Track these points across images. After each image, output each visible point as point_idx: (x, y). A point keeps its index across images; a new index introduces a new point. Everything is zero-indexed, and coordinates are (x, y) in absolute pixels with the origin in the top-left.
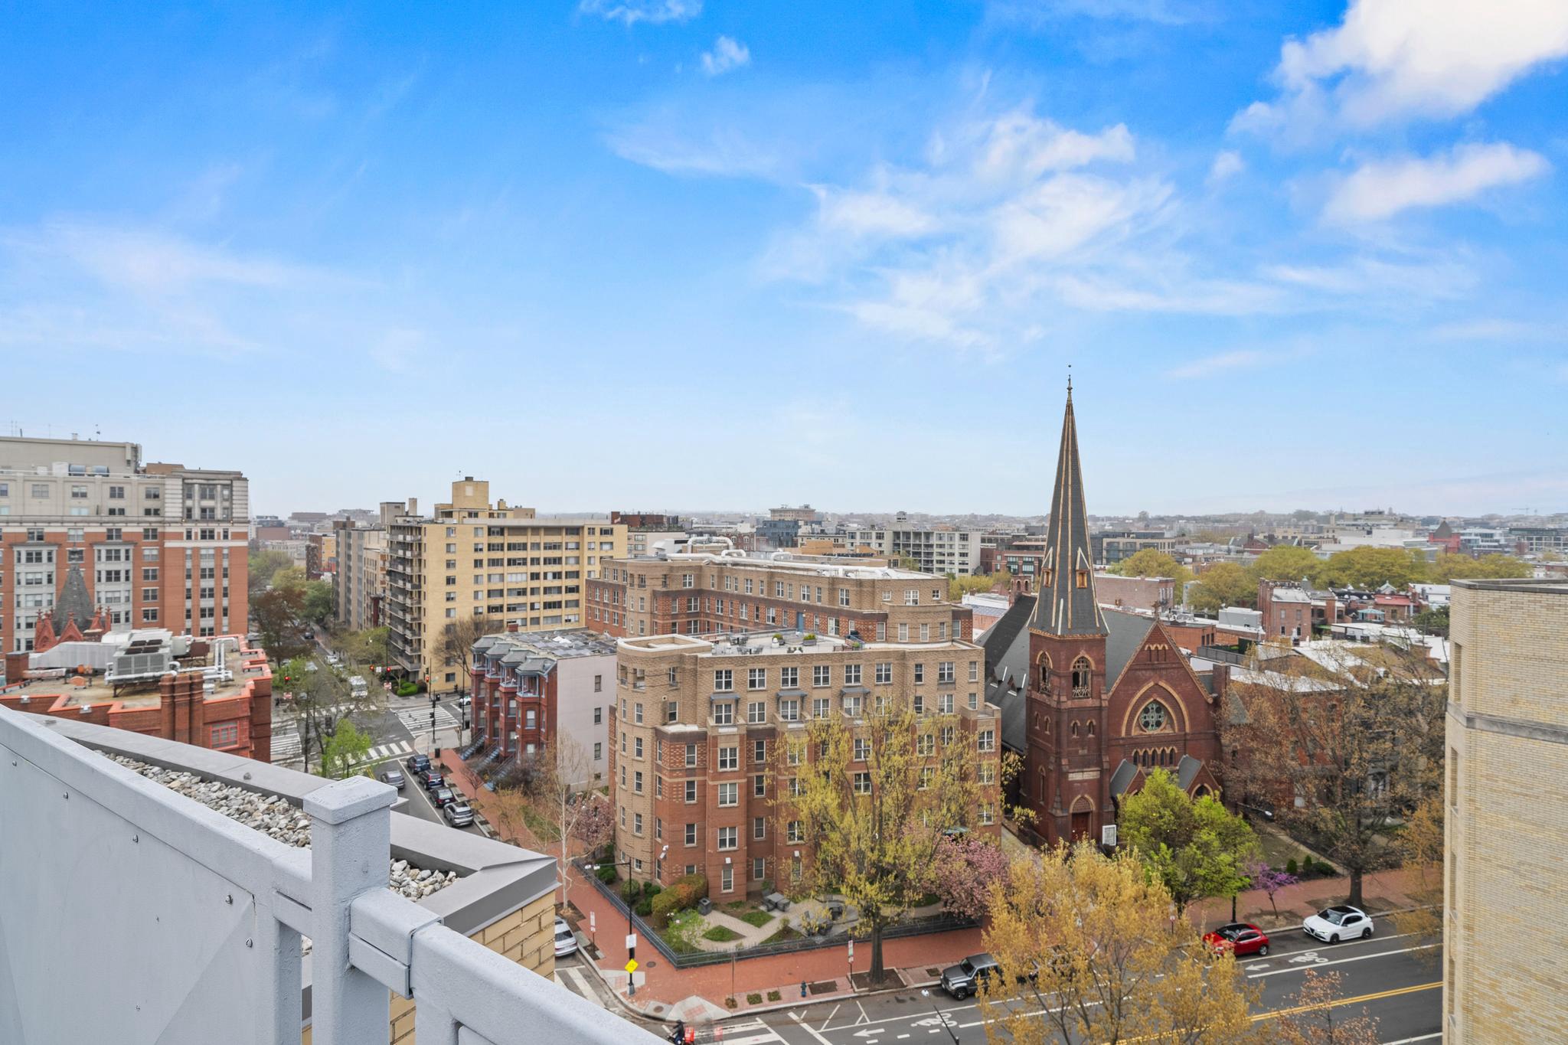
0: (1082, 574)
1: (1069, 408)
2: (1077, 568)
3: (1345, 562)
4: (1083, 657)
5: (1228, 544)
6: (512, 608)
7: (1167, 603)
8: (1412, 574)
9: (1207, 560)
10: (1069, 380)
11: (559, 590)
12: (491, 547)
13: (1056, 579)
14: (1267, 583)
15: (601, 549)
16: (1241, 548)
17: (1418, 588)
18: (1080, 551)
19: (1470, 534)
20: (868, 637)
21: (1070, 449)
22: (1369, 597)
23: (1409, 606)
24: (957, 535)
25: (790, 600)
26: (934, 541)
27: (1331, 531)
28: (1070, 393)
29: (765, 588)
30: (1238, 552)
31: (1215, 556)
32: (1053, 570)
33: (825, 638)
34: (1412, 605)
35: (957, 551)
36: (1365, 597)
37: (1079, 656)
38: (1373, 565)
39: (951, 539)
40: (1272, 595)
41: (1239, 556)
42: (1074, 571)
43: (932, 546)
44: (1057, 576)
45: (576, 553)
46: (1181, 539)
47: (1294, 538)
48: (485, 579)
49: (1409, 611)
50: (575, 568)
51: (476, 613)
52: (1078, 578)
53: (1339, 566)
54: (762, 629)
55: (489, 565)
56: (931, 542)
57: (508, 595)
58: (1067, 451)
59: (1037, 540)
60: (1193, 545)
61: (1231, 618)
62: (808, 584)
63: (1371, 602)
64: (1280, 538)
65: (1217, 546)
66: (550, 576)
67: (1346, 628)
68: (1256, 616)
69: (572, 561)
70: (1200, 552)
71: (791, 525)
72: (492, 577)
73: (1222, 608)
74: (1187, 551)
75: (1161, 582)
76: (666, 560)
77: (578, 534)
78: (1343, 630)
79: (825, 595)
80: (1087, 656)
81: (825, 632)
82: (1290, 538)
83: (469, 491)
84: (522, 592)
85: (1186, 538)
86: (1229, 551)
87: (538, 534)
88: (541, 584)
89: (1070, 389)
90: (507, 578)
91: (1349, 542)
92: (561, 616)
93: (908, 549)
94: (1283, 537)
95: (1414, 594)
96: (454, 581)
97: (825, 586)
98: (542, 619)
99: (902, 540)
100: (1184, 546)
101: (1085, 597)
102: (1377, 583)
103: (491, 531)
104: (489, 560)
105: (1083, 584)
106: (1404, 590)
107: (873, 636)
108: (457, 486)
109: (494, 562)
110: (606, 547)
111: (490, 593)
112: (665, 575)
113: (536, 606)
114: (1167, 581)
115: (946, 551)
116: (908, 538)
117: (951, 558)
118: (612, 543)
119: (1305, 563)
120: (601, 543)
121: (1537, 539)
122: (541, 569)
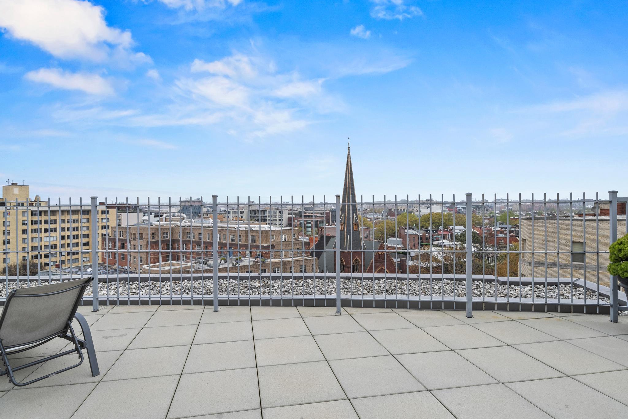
0: (356, 225)
1: (349, 156)
2: (354, 222)
3: (426, 219)
4: (357, 259)
5: (381, 213)
6: (46, 256)
7: (367, 237)
8: (449, 222)
9: (375, 219)
10: (349, 144)
11: (77, 244)
12: (33, 222)
13: (346, 227)
14: (403, 227)
15: (102, 222)
16: (387, 215)
17: (451, 227)
18: (355, 215)
19: (460, 207)
20: (266, 256)
21: (350, 173)
22: (436, 232)
23: (449, 234)
24: (278, 211)
25: (225, 242)
26: (267, 214)
27: (415, 207)
28: (349, 149)
29: (210, 237)
30: (386, 216)
31: (378, 218)
32: (344, 223)
33: (245, 259)
34: (449, 233)
35: (278, 218)
36: (435, 232)
37: (355, 259)
38: (436, 219)
39: (275, 213)
40: (405, 232)
41: (386, 218)
42: (353, 223)
43: (266, 216)
44: (346, 225)
45: (87, 224)
46: (365, 211)
47: (404, 210)
48: (30, 240)
49: (449, 236)
50: (87, 232)
51: (23, 260)
52: (354, 226)
53: (425, 220)
54: (209, 257)
55: (32, 233)
56: (266, 215)
57: (45, 249)
58: (349, 173)
59: (309, 213)
60: (370, 214)
61: (393, 242)
62: (235, 234)
63: (437, 233)
64: (399, 210)
65: (378, 214)
66: (71, 237)
67: (438, 242)
68: (401, 240)
69: (85, 229)
70: (372, 217)
71: (197, 208)
72: (34, 239)
73: (388, 238)
74: (368, 216)
75: (365, 228)
76: (152, 225)
77: (88, 214)
78: (437, 243)
79: (243, 239)
80: (358, 258)
81: (244, 256)
82: (403, 210)
83: (16, 191)
84: (54, 247)
85: (367, 211)
86: (383, 216)
87: (64, 215)
88: (66, 241)
89: (349, 148)
90: (44, 239)
91: (425, 211)
92: (78, 258)
93: (255, 218)
94: (400, 210)
95: (450, 230)
96: (9, 242)
97: (243, 234)
98: (66, 261)
99: (252, 214)
100: (367, 214)
101: (357, 234)
102: (437, 226)
103: (33, 213)
104: (32, 230)
105: (356, 229)
106: (446, 228)
107: (268, 256)
108: (5, 188)
109: (34, 231)
110: (104, 221)
111: (33, 248)
112: (153, 233)
113: (63, 254)
114: (367, 228)
115: (273, 218)
116: (255, 213)
117: (275, 222)
118: (108, 219)
119: (414, 219)
120: (102, 219)
121: (479, 209)
122: (66, 233)
